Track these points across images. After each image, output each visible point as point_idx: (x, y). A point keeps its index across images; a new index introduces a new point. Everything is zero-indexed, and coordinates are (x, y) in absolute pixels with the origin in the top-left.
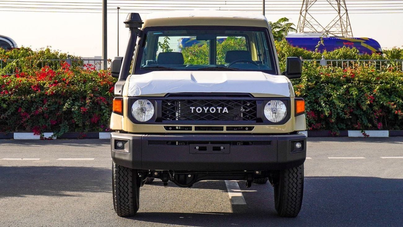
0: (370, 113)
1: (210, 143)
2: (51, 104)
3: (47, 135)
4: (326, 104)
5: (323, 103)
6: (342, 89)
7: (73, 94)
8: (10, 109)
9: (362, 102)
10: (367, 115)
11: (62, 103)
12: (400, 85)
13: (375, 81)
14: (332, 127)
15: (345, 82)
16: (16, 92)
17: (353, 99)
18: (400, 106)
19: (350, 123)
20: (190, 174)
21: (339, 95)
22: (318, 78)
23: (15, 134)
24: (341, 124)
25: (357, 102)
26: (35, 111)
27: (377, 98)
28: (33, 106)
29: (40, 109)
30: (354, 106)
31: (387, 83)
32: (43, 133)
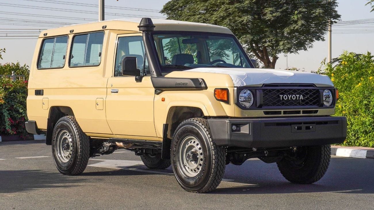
1: (303, 123)
20: (245, 154)
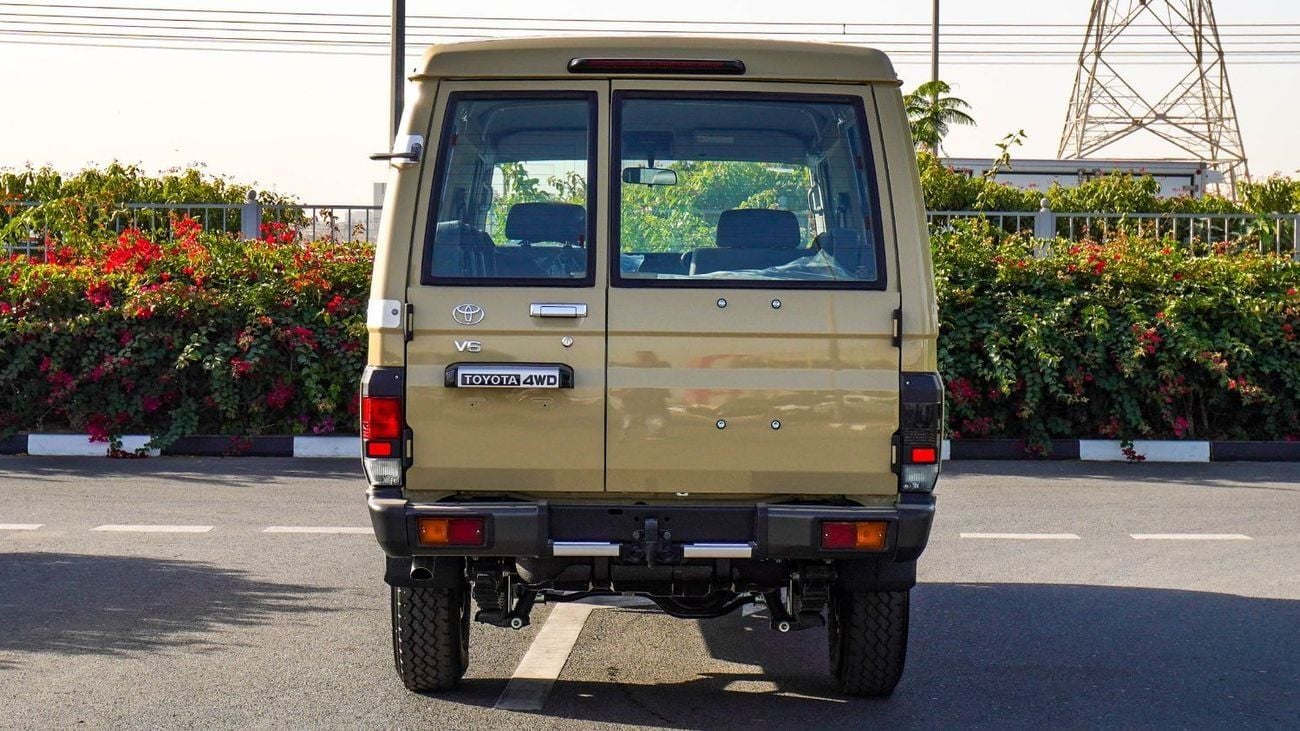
0: (1147, 386)
2: (144, 346)
3: (132, 443)
4: (1004, 356)
5: (997, 354)
6: (1058, 309)
7: (210, 316)
8: (16, 361)
9: (1124, 350)
10: (1140, 392)
11: (176, 344)
12: (1246, 297)
13: (1167, 286)
14: (1027, 428)
15: (1072, 287)
16: (33, 308)
17: (1096, 343)
18: (1248, 365)
19: (1084, 419)
21: (1048, 326)
22: (988, 272)
23: (31, 438)
24: (1057, 418)
25: (1108, 350)
26: (92, 367)
27: (1170, 340)
28: (89, 352)
29: (107, 364)
30: (1096, 363)
31: (1206, 291)
32: (120, 437)
